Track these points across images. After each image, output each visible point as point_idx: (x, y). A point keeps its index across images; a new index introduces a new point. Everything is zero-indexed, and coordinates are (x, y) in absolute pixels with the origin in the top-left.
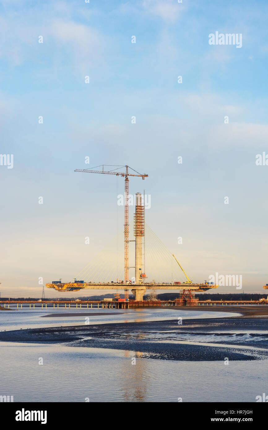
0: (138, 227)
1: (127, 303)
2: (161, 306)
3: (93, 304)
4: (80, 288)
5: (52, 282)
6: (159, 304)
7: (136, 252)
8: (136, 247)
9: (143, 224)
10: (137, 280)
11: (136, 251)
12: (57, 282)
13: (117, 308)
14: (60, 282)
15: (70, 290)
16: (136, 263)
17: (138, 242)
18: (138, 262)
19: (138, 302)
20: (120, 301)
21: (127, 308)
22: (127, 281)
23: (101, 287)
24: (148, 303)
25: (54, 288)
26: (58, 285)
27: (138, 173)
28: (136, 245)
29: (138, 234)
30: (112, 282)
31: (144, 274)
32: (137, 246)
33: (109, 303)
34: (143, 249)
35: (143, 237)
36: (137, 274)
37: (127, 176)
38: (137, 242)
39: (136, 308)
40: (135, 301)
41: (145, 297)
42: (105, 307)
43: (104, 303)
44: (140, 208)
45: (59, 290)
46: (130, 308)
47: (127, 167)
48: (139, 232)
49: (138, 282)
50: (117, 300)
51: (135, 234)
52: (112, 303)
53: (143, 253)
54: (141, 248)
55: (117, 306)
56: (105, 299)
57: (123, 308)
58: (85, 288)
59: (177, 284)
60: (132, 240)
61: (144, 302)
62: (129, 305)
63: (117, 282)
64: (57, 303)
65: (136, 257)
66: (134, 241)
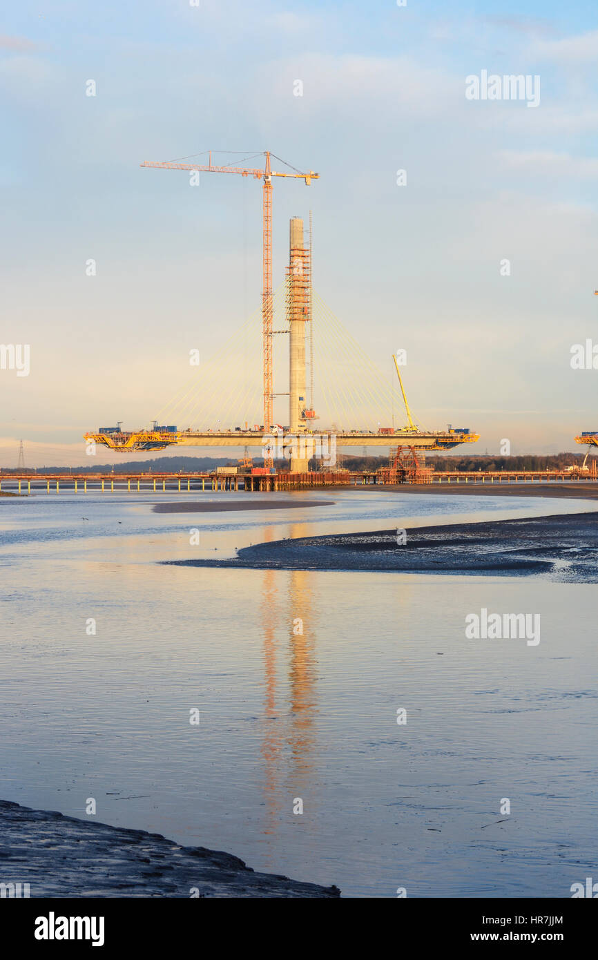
0: (297, 298)
1: (272, 479)
2: (350, 485)
3: (192, 480)
4: (167, 444)
5: (98, 431)
6: (346, 480)
7: (291, 359)
8: (290, 346)
9: (307, 291)
10: (293, 423)
11: (290, 356)
12: (109, 429)
13: (249, 490)
14: (118, 430)
15: (143, 449)
16: (290, 384)
17: (296, 336)
18: (298, 382)
19: (299, 476)
20: (256, 473)
21: (272, 489)
22: (273, 427)
23: (214, 440)
24: (322, 477)
25: (106, 443)
26: (112, 436)
27: (294, 169)
28: (290, 343)
29: (296, 316)
30: (238, 429)
31: (311, 410)
32: (293, 344)
33: (229, 478)
34: (307, 351)
35: (307, 324)
36: (293, 411)
37: (268, 178)
38: (293, 335)
39: (294, 489)
40: (292, 473)
41: (314, 464)
42: (219, 488)
43: (218, 478)
44: (300, 253)
45: (117, 449)
46: (279, 490)
47: (267, 154)
48: (299, 312)
49: (298, 428)
50: (249, 471)
51: (289, 317)
52: (236, 479)
53: (308, 359)
54: (304, 349)
55: (249, 486)
56: (220, 470)
57: (264, 490)
58: (179, 443)
59: (386, 433)
60: (281, 330)
61: (312, 476)
62: (276, 483)
63: (250, 430)
64: (112, 479)
65: (290, 371)
66: (286, 332)
